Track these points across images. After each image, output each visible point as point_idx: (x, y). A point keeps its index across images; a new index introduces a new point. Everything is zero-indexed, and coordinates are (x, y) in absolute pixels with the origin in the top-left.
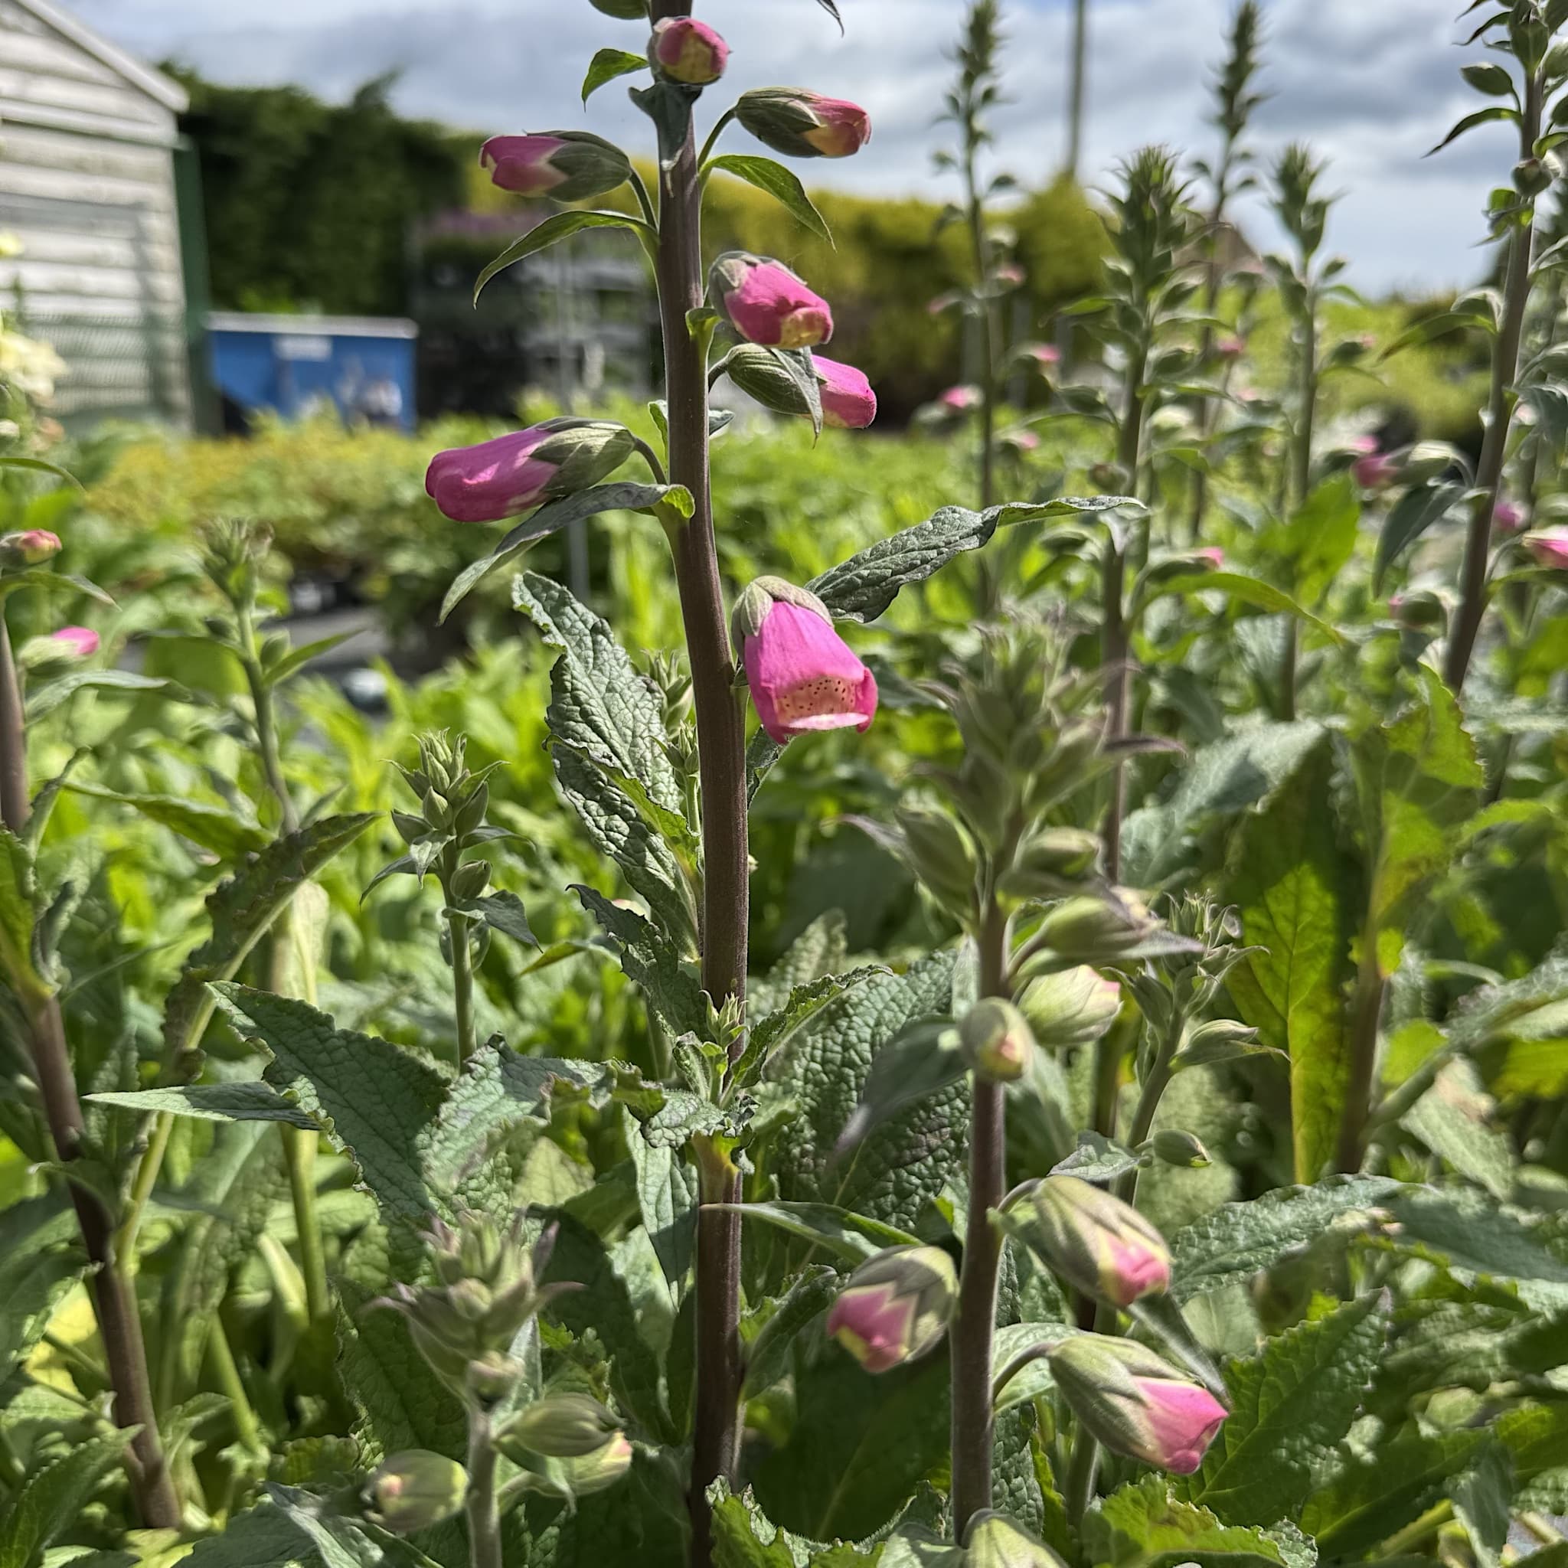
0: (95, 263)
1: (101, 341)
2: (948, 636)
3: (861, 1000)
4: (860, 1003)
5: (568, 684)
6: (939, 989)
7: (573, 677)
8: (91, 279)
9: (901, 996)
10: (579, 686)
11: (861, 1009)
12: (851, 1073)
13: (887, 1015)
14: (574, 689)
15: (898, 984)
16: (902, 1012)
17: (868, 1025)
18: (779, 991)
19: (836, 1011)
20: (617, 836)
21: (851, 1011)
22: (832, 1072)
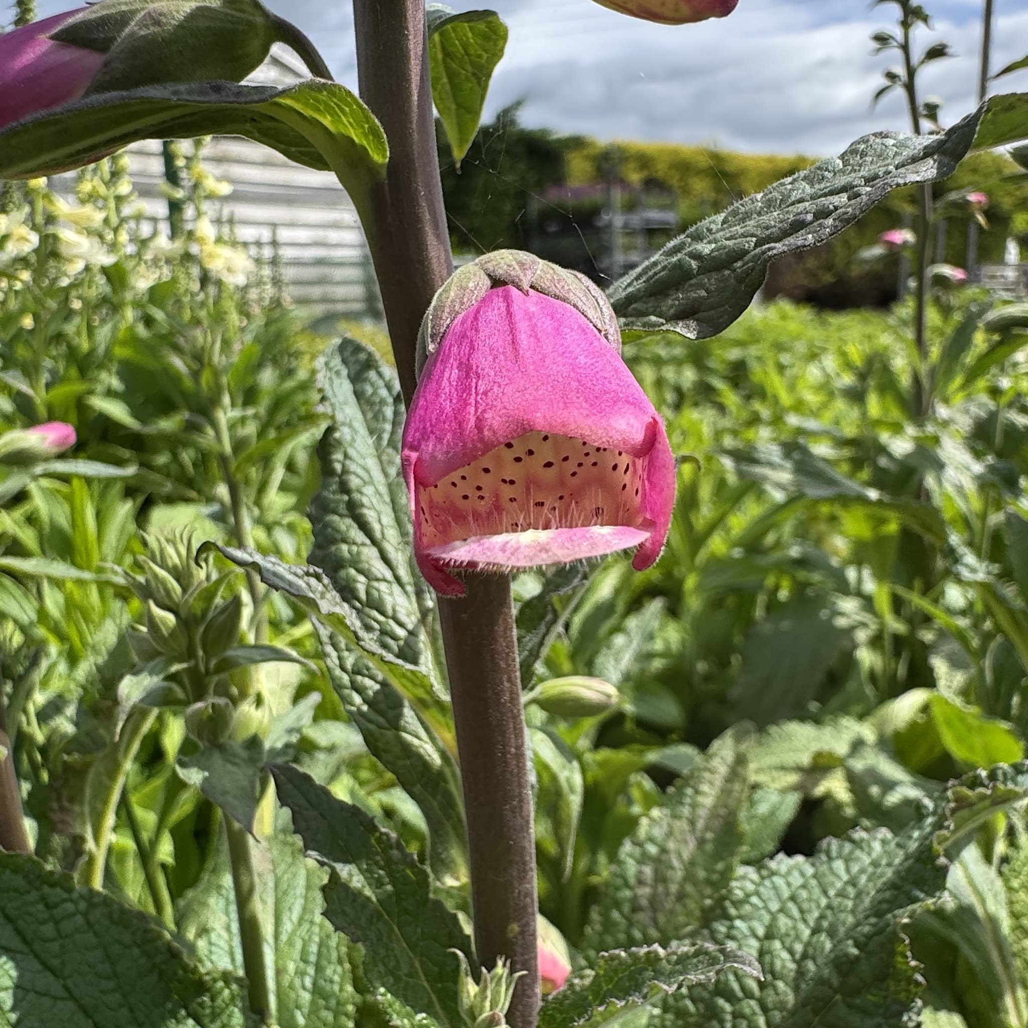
0: (336, 226)
1: (339, 274)
2: (884, 437)
3: (748, 896)
4: (746, 900)
5: (338, 467)
6: (859, 896)
7: (346, 456)
8: (334, 236)
9: (804, 894)
10: (353, 467)
11: (747, 908)
12: (728, 1007)
13: (783, 922)
14: (345, 471)
15: (802, 874)
16: (805, 921)
17: (755, 936)
18: (675, 816)
19: (712, 908)
20: (368, 682)
21: (733, 911)
22: (702, 1000)
